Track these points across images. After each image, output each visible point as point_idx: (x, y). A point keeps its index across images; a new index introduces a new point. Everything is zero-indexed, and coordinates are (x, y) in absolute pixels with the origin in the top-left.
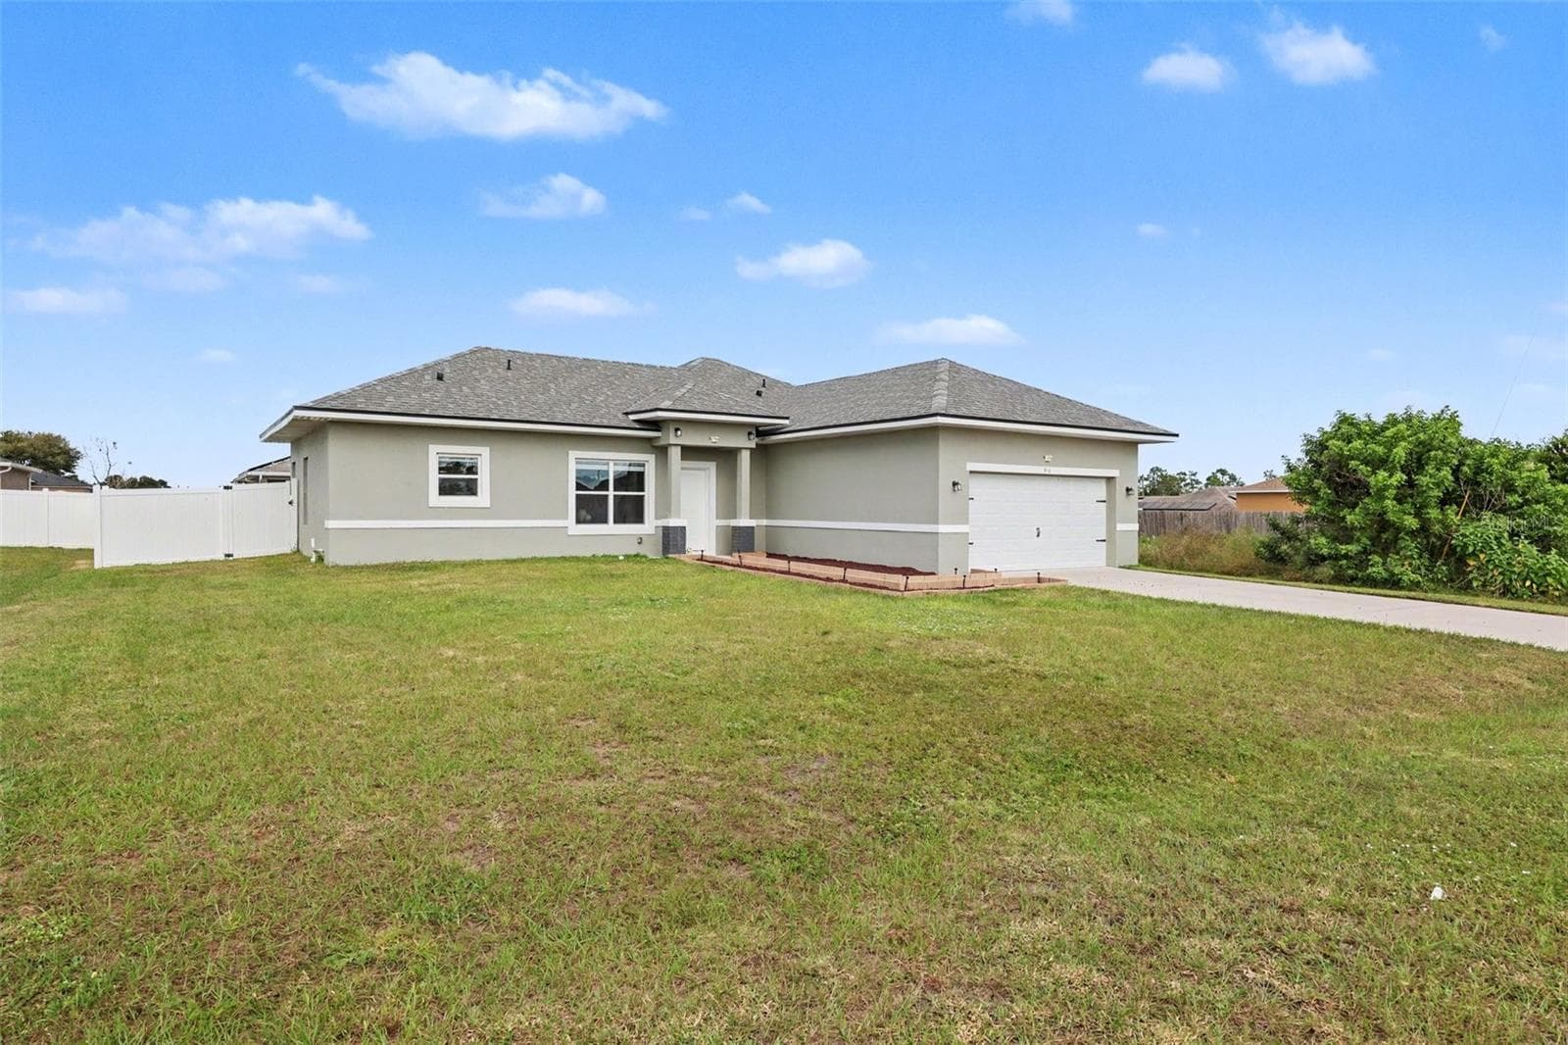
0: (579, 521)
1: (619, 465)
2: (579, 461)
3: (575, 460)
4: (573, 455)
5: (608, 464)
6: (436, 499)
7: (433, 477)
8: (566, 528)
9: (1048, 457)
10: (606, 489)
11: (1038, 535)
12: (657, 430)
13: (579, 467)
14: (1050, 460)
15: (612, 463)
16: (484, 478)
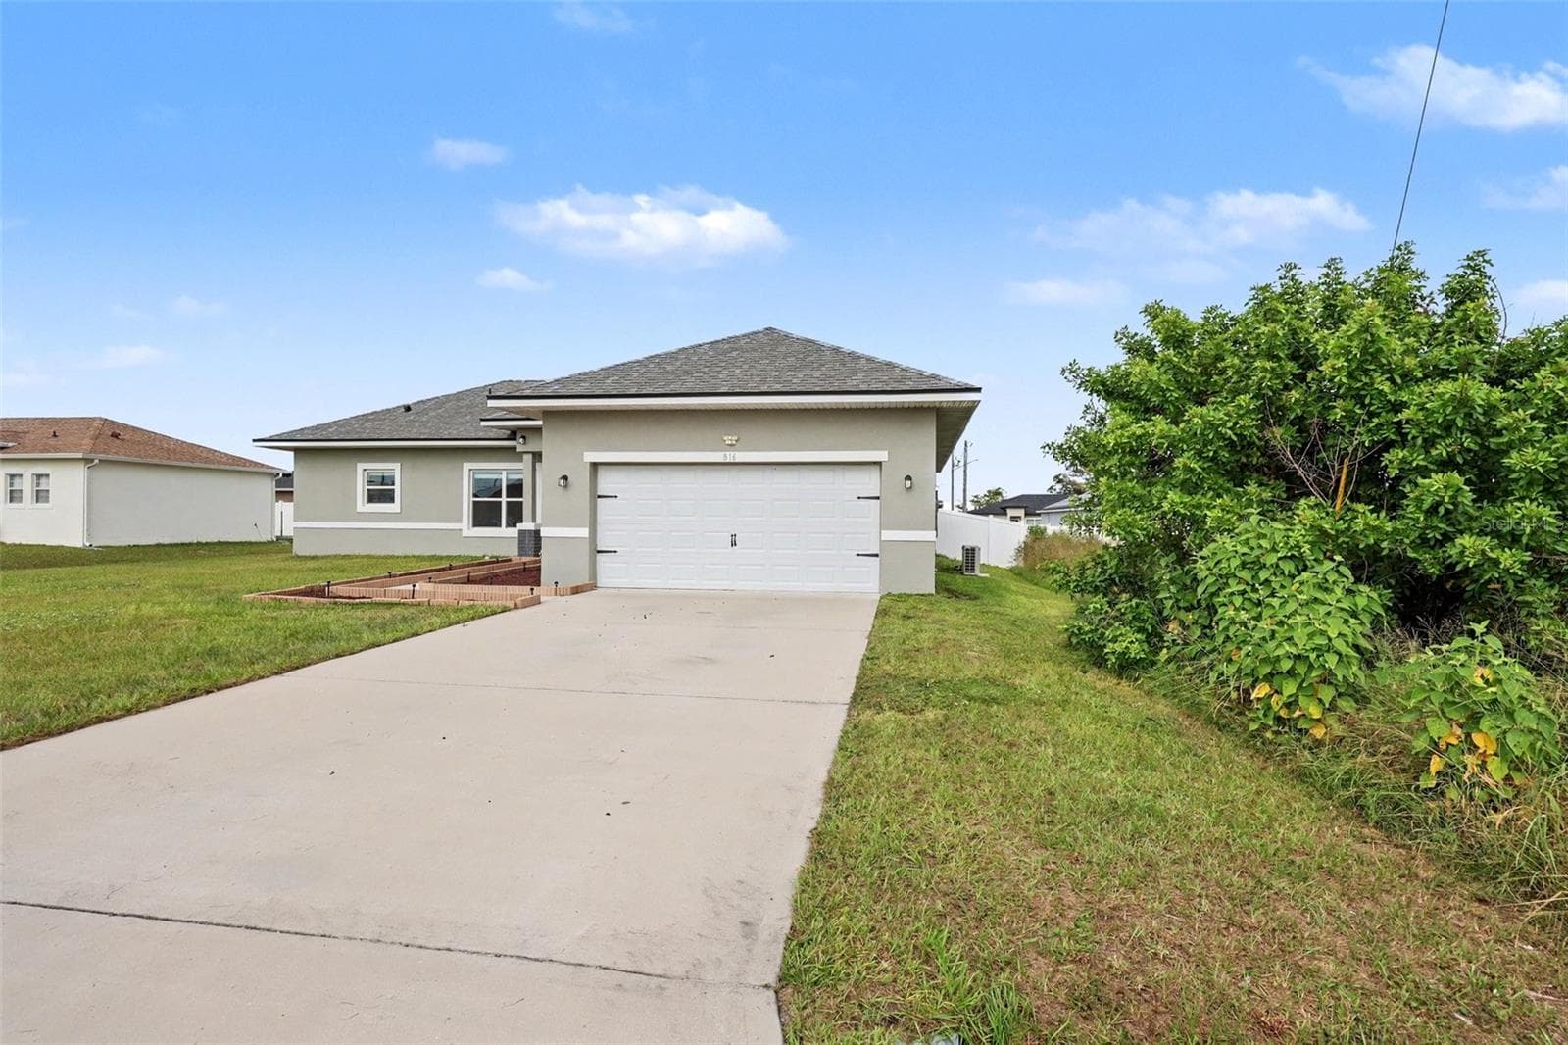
0: (476, 524)
1: (509, 474)
2: (474, 471)
4: (467, 466)
5: (501, 473)
6: (362, 506)
7: (361, 488)
8: (460, 530)
9: (729, 439)
10: (500, 497)
11: (734, 544)
12: (515, 439)
13: (479, 477)
14: (734, 442)
15: (504, 473)
16: (397, 488)
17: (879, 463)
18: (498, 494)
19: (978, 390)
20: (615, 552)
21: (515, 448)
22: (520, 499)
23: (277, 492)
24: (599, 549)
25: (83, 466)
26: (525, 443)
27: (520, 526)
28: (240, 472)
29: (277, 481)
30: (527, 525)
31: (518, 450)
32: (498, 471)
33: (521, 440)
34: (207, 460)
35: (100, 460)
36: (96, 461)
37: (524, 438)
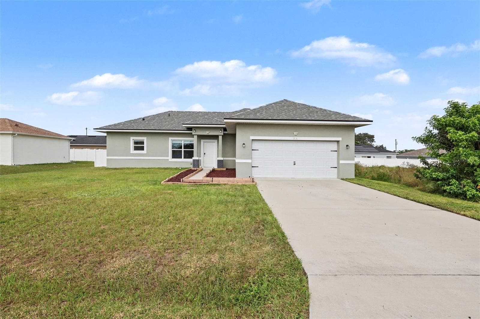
0: (173, 157)
1: (185, 141)
2: (173, 140)
3: (171, 141)
4: (170, 139)
5: (182, 141)
6: (132, 151)
7: (132, 145)
8: (168, 159)
9: (295, 133)
10: (182, 149)
11: (294, 164)
12: (192, 131)
13: (173, 142)
14: (297, 134)
15: (183, 141)
16: (145, 145)
17: (338, 142)
18: (181, 148)
19: (372, 121)
20: (258, 167)
21: (192, 133)
22: (193, 150)
23: (70, 145)
24: (253, 166)
25: (11, 136)
26: (195, 132)
27: (193, 158)
28: (59, 139)
29: (70, 142)
30: (195, 158)
31: (193, 134)
32: (181, 141)
33: (194, 131)
34: (45, 134)
35: (18, 134)
36: (17, 135)
37: (195, 130)
